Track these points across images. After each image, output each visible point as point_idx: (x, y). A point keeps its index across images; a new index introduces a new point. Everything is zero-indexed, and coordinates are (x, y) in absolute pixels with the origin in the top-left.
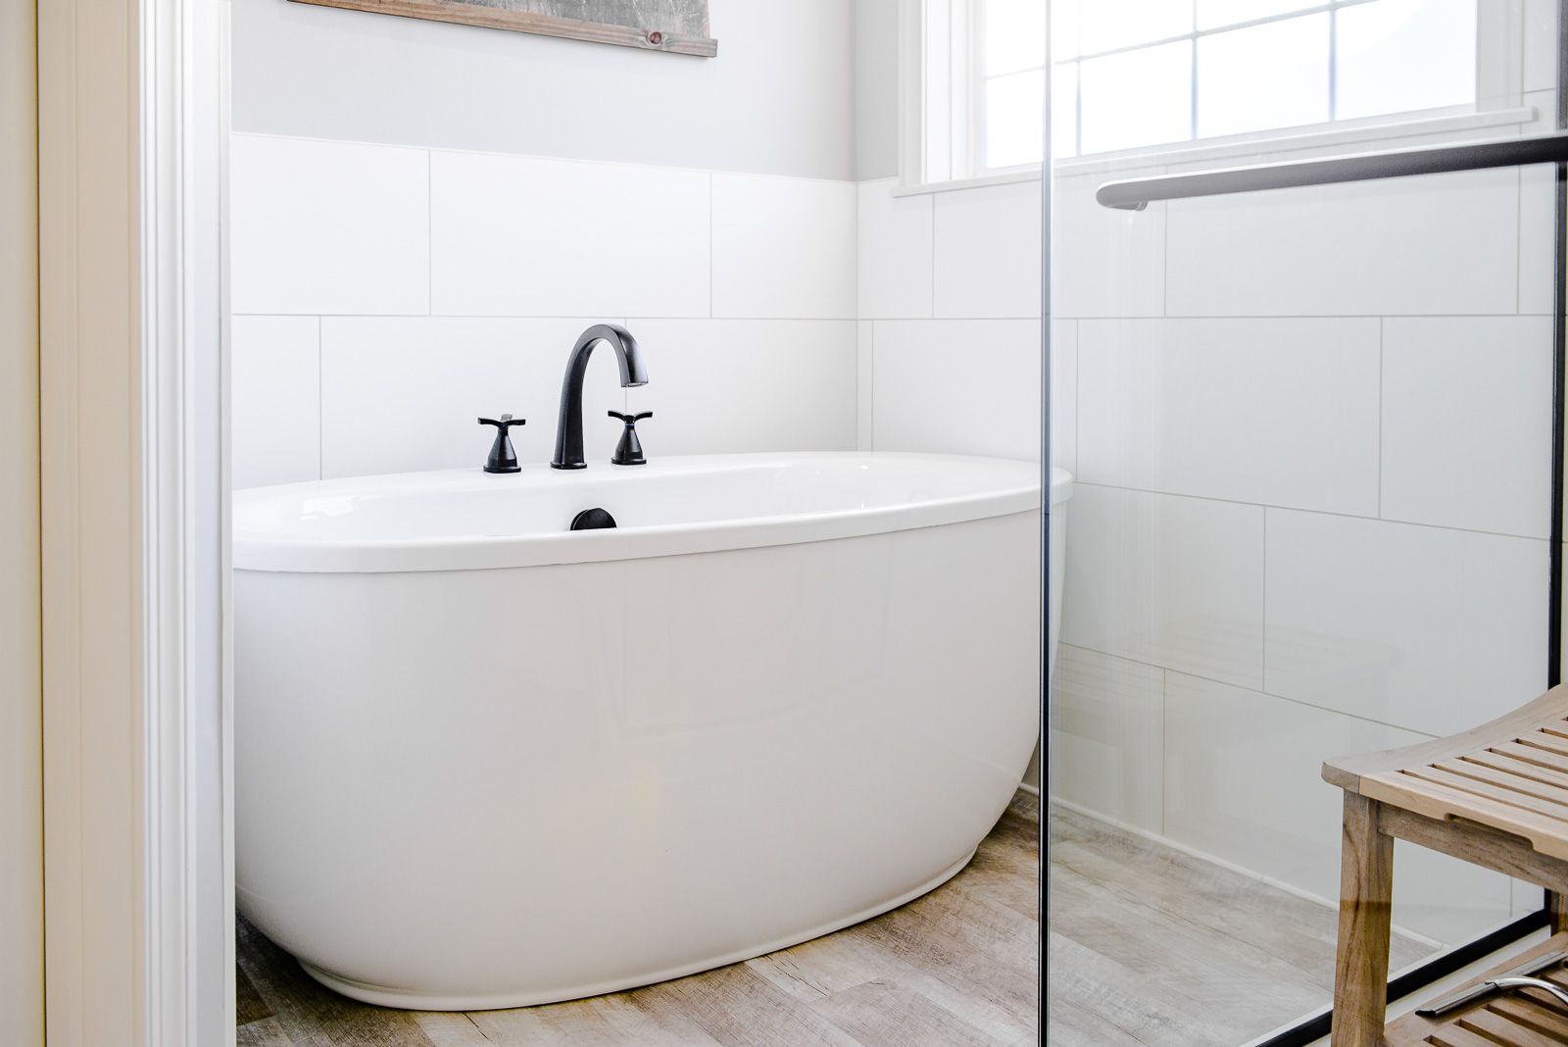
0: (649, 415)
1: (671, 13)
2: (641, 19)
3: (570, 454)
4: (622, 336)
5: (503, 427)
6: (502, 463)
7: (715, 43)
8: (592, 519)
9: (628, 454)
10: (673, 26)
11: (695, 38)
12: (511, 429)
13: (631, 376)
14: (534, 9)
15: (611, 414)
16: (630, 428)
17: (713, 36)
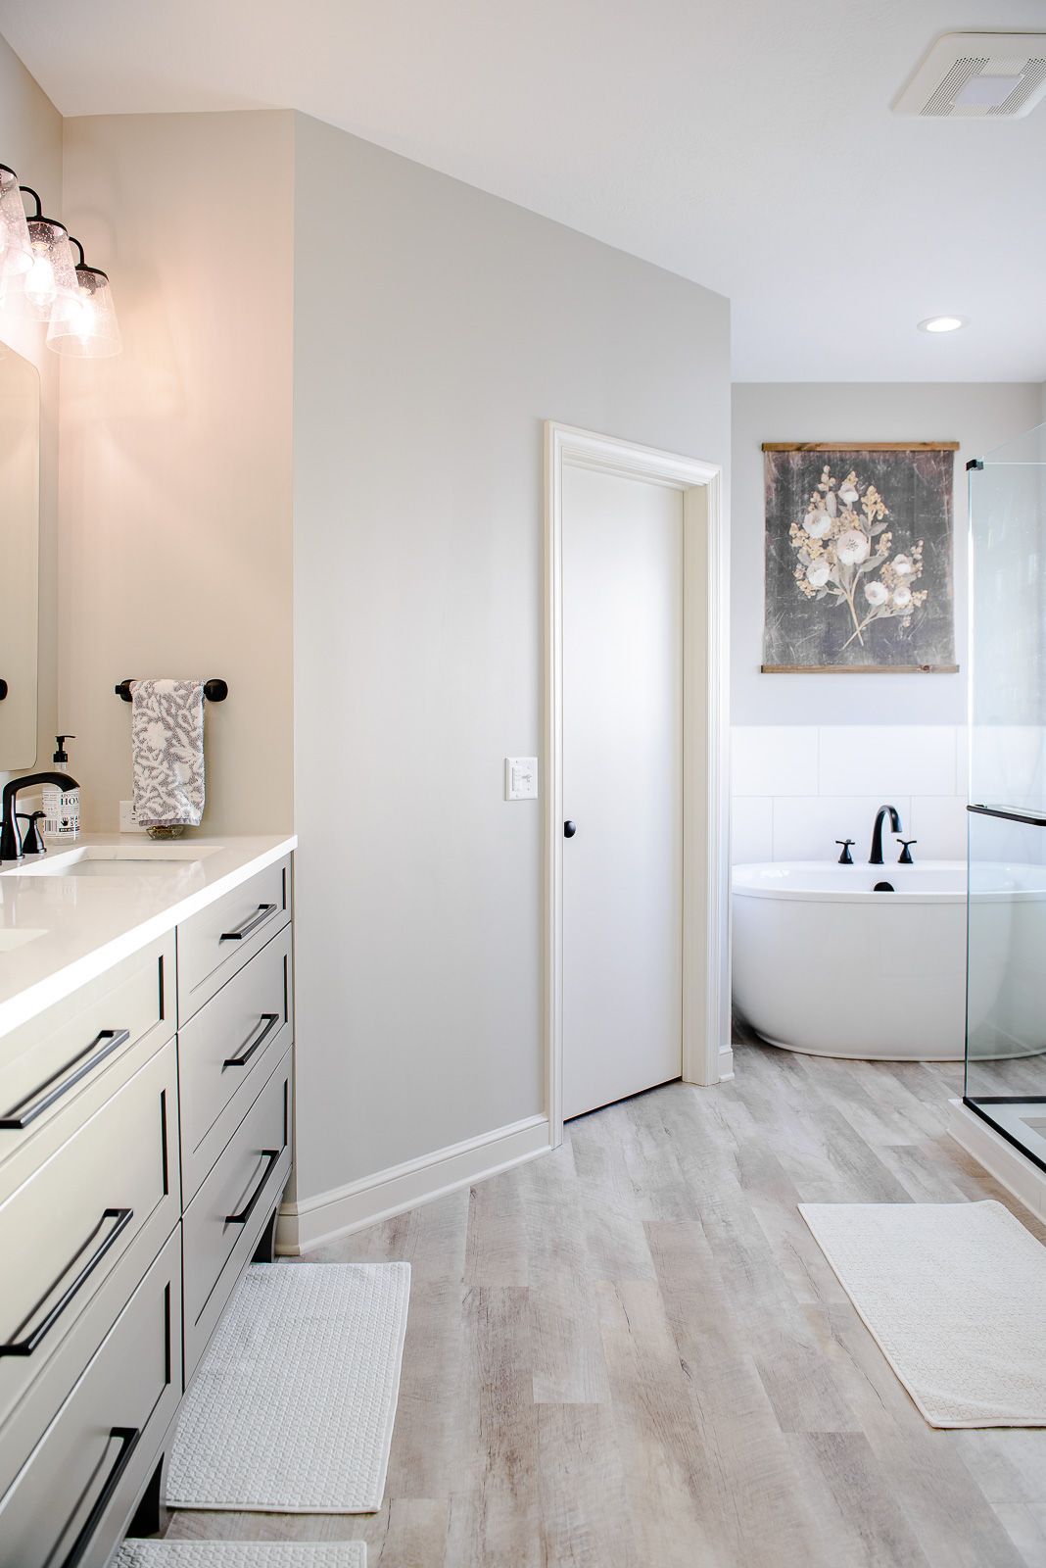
0: (915, 842)
1: (934, 655)
2: (919, 660)
3: (876, 857)
4: (893, 811)
5: (846, 845)
6: (845, 859)
7: (958, 666)
8: (883, 887)
9: (905, 859)
10: (935, 660)
11: (947, 666)
12: (849, 846)
13: (895, 828)
14: (866, 663)
15: (898, 840)
16: (906, 847)
17: (957, 663)
